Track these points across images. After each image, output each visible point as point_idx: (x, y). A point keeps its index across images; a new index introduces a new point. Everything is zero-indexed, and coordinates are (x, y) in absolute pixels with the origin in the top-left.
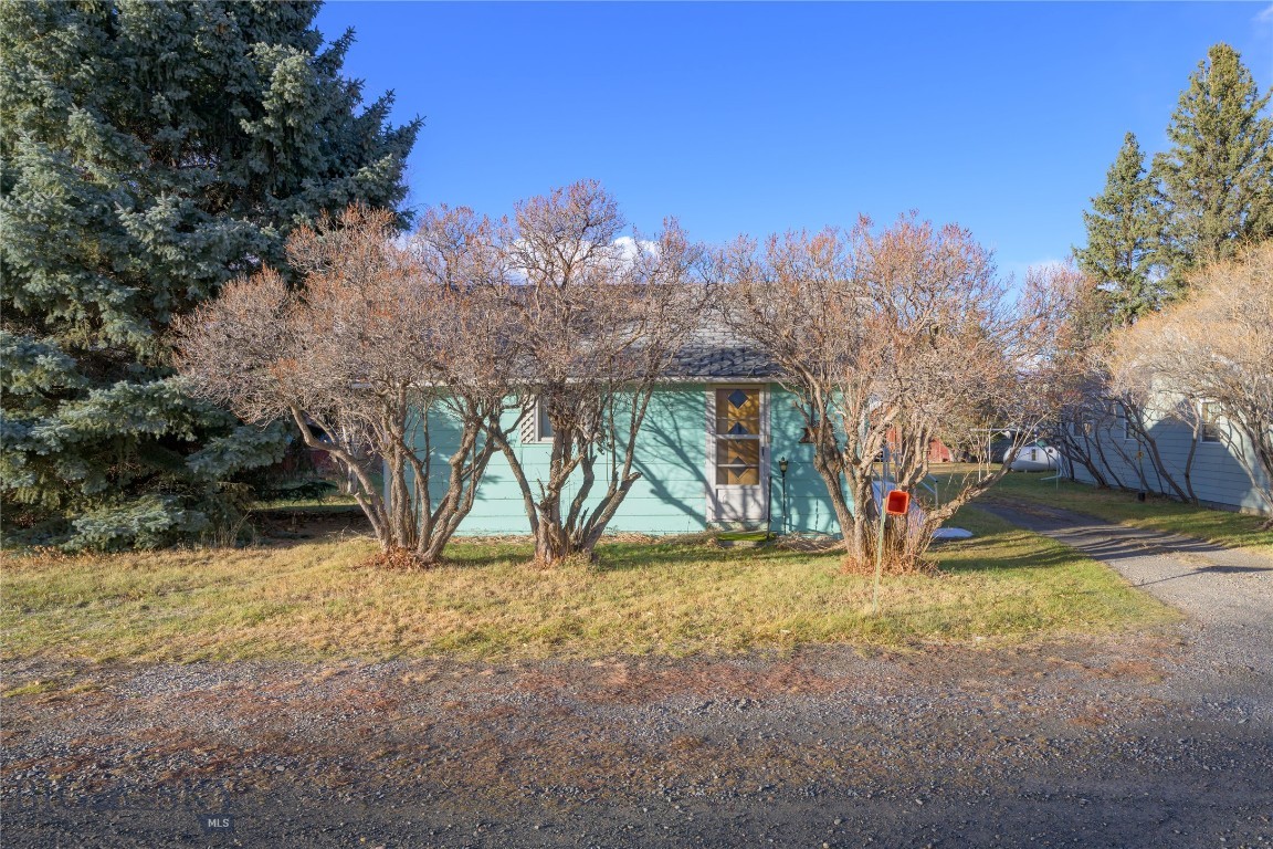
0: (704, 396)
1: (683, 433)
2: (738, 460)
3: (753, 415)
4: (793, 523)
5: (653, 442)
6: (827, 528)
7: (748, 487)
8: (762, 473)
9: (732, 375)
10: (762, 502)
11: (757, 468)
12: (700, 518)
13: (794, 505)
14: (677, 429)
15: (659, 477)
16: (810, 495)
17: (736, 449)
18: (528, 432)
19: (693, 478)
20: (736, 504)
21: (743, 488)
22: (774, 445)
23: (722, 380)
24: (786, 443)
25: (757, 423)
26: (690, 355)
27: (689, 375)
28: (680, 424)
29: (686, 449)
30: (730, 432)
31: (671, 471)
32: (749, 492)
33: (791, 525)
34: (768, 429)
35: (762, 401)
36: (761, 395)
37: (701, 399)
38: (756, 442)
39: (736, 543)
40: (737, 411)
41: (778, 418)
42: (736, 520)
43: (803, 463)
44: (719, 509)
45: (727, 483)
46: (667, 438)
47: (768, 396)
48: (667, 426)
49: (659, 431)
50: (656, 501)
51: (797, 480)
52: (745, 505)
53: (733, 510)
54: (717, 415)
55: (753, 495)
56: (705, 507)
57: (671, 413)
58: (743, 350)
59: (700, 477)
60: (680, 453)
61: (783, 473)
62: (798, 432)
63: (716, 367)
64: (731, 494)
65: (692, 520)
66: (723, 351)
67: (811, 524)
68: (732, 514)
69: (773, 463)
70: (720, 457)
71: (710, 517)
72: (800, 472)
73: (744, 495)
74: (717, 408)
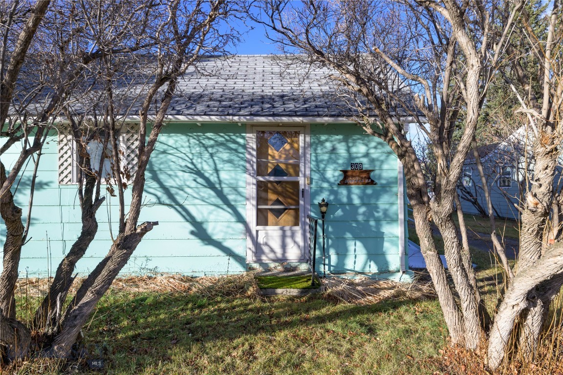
0: (243, 138)
1: (223, 175)
2: (278, 202)
3: (292, 158)
4: (332, 263)
5: (193, 184)
6: (364, 267)
7: (287, 228)
8: (301, 214)
9: (274, 115)
10: (301, 244)
11: (297, 211)
12: (240, 260)
13: (332, 246)
14: (217, 171)
15: (199, 218)
16: (348, 235)
17: (275, 192)
18: (66, 172)
19: (233, 219)
20: (276, 245)
21: (282, 229)
22: (313, 186)
23: (263, 119)
24: (325, 185)
25: (296, 167)
26: (231, 100)
27: (228, 114)
28: (220, 166)
29: (226, 190)
30: (269, 175)
31: (210, 213)
32: (288, 233)
33: (329, 265)
34: (308, 172)
35: (301, 144)
36: (301, 138)
37: (241, 141)
38: (297, 183)
39: (279, 291)
40: (276, 154)
41: (318, 162)
42: (276, 260)
43: (342, 205)
44: (258, 250)
45: (266, 224)
46: (207, 180)
47: (308, 139)
48: (207, 169)
49: (199, 173)
50: (196, 242)
51: (337, 221)
52: (284, 246)
53: (272, 251)
54: (258, 157)
55: (293, 236)
56: (243, 247)
57: (212, 155)
58: (282, 97)
59: (240, 219)
60: (220, 194)
61: (323, 215)
62: (337, 173)
63: (256, 108)
64: (271, 235)
65: (232, 261)
66: (263, 97)
67: (349, 264)
68: (271, 256)
69: (312, 205)
70: (261, 199)
71: (250, 258)
72: (339, 212)
73: (284, 237)
74: (258, 150)
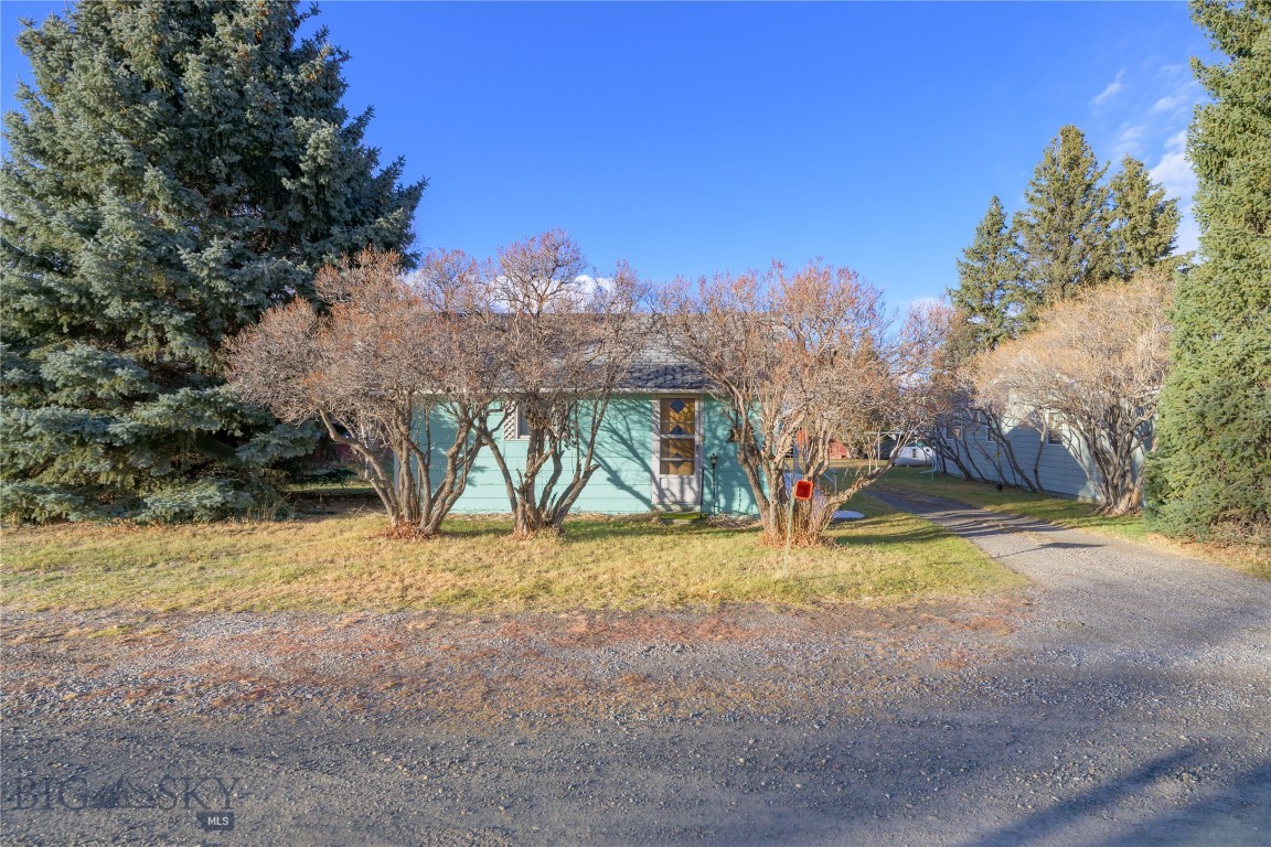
0: (650, 403)
1: (634, 433)
2: (677, 455)
3: (689, 419)
4: (722, 506)
5: (610, 440)
6: (748, 508)
7: (685, 476)
8: (696, 465)
9: (674, 387)
10: (696, 489)
11: (693, 462)
12: (647, 501)
13: (721, 492)
14: (629, 430)
15: (614, 468)
16: (735, 483)
17: (676, 447)
18: (510, 430)
19: (642, 469)
20: (676, 490)
21: (681, 477)
22: (707, 442)
23: (665, 391)
24: (716, 442)
25: (692, 426)
26: (640, 371)
27: (639, 386)
28: (631, 426)
29: (636, 445)
30: (672, 433)
31: (623, 464)
32: (686, 481)
33: (719, 507)
34: (702, 432)
35: (696, 408)
36: (696, 404)
37: (648, 406)
38: (692, 441)
39: (675, 521)
40: (677, 416)
41: (710, 423)
42: (675, 503)
43: (730, 458)
44: (662, 494)
45: (668, 473)
46: (620, 437)
47: (702, 404)
48: (621, 428)
49: (614, 432)
50: (612, 488)
51: (724, 472)
52: (682, 491)
53: (673, 495)
54: (662, 418)
55: (690, 483)
56: (649, 491)
57: (625, 417)
58: (682, 367)
59: (647, 469)
60: (631, 449)
61: (714, 465)
62: (726, 433)
63: (661, 380)
64: (672, 482)
65: (639, 502)
66: (666, 368)
67: (735, 506)
68: (672, 498)
69: (705, 457)
70: (663, 453)
71: (655, 500)
72: (727, 464)
73: (682, 484)
74: (662, 414)
